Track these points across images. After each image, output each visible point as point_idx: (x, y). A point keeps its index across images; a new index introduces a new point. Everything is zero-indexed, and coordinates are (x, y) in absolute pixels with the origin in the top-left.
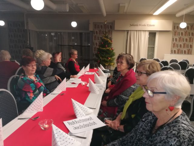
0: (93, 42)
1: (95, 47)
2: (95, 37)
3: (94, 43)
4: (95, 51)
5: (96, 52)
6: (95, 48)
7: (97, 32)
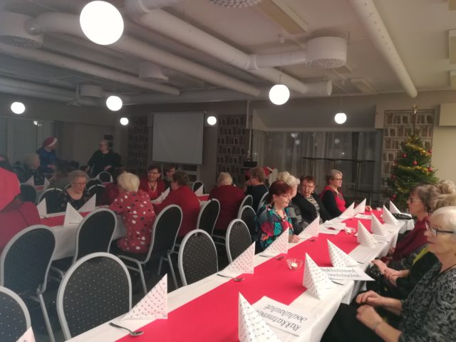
0: (384, 152)
1: (388, 164)
2: (388, 142)
3: (385, 155)
4: (386, 171)
5: (389, 175)
6: (387, 166)
7: (393, 132)
